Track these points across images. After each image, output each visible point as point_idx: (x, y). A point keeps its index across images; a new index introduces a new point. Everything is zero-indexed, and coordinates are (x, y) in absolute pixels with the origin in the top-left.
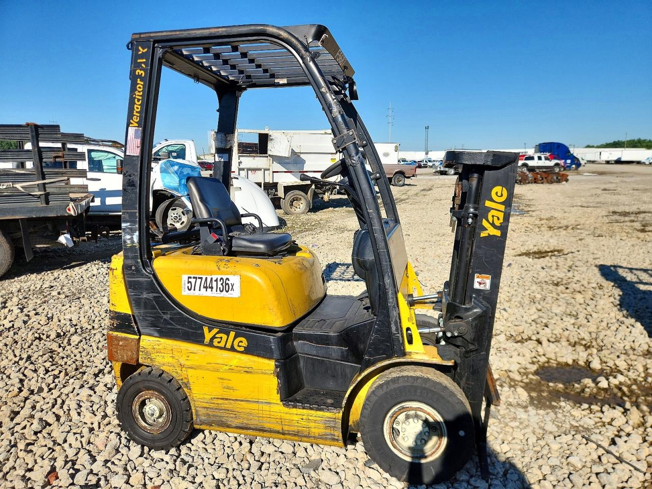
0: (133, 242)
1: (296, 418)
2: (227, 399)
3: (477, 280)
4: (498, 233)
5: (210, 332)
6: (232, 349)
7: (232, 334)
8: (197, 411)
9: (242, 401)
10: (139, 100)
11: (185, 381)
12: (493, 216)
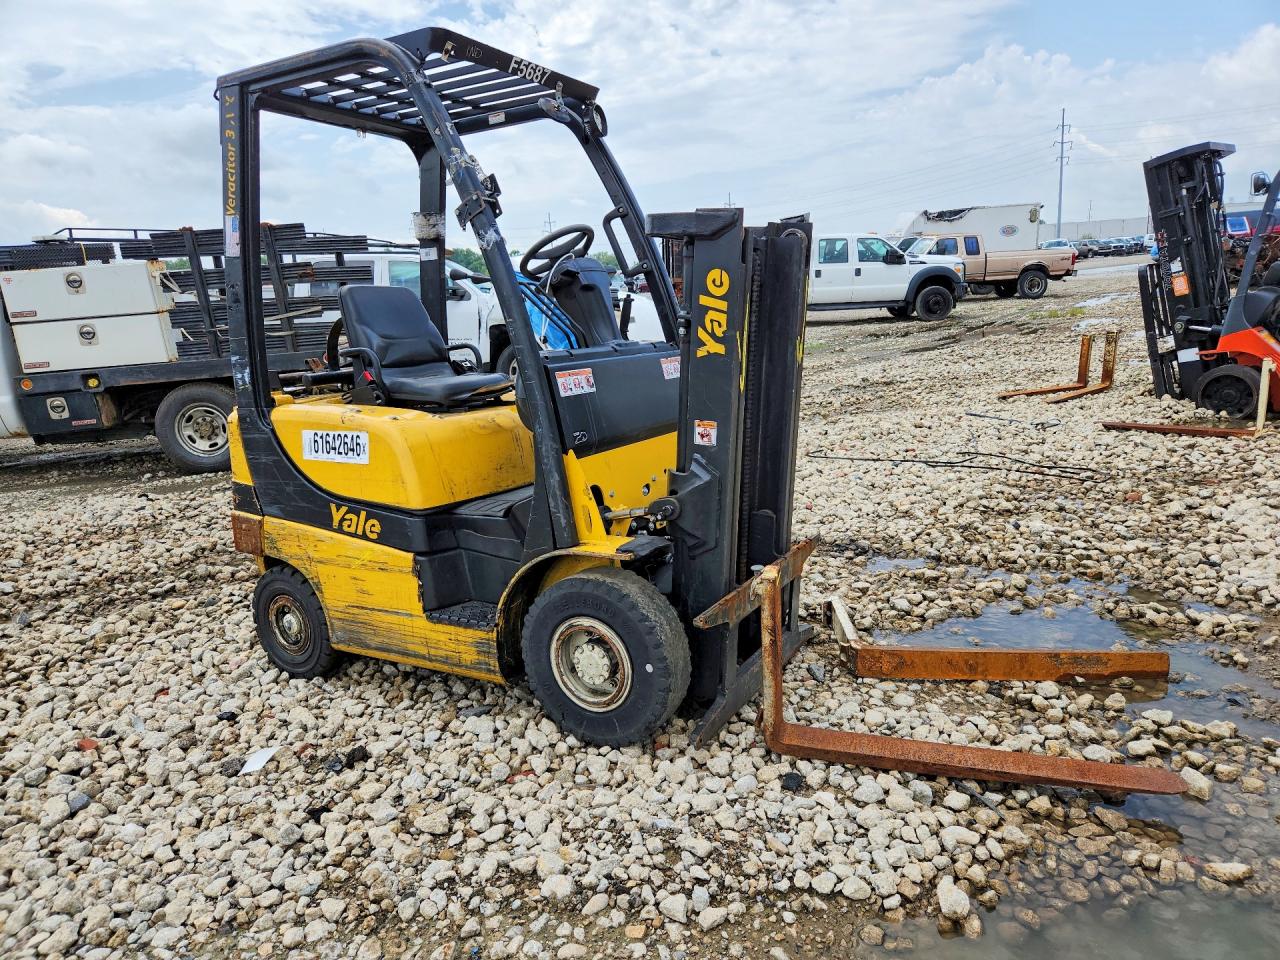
0: (244, 383)
1: (443, 637)
2: (363, 608)
3: (698, 430)
4: (720, 349)
5: (338, 510)
6: (364, 537)
7: (363, 514)
8: (332, 624)
9: (380, 611)
10: (232, 174)
11: (316, 580)
12: (712, 321)
